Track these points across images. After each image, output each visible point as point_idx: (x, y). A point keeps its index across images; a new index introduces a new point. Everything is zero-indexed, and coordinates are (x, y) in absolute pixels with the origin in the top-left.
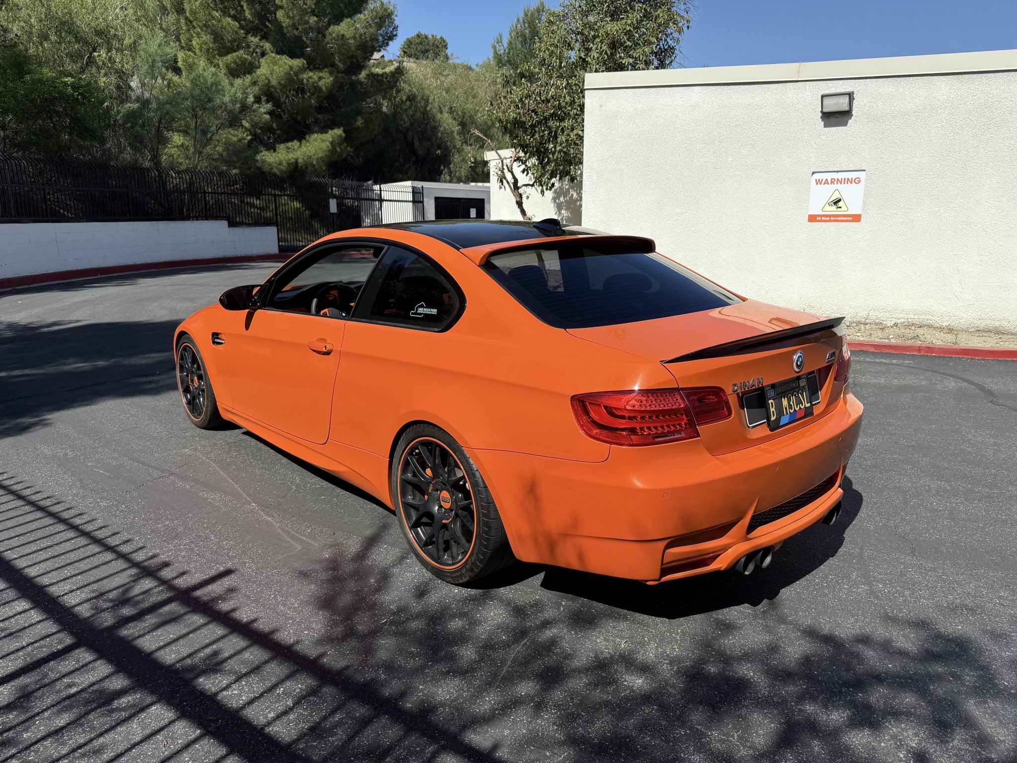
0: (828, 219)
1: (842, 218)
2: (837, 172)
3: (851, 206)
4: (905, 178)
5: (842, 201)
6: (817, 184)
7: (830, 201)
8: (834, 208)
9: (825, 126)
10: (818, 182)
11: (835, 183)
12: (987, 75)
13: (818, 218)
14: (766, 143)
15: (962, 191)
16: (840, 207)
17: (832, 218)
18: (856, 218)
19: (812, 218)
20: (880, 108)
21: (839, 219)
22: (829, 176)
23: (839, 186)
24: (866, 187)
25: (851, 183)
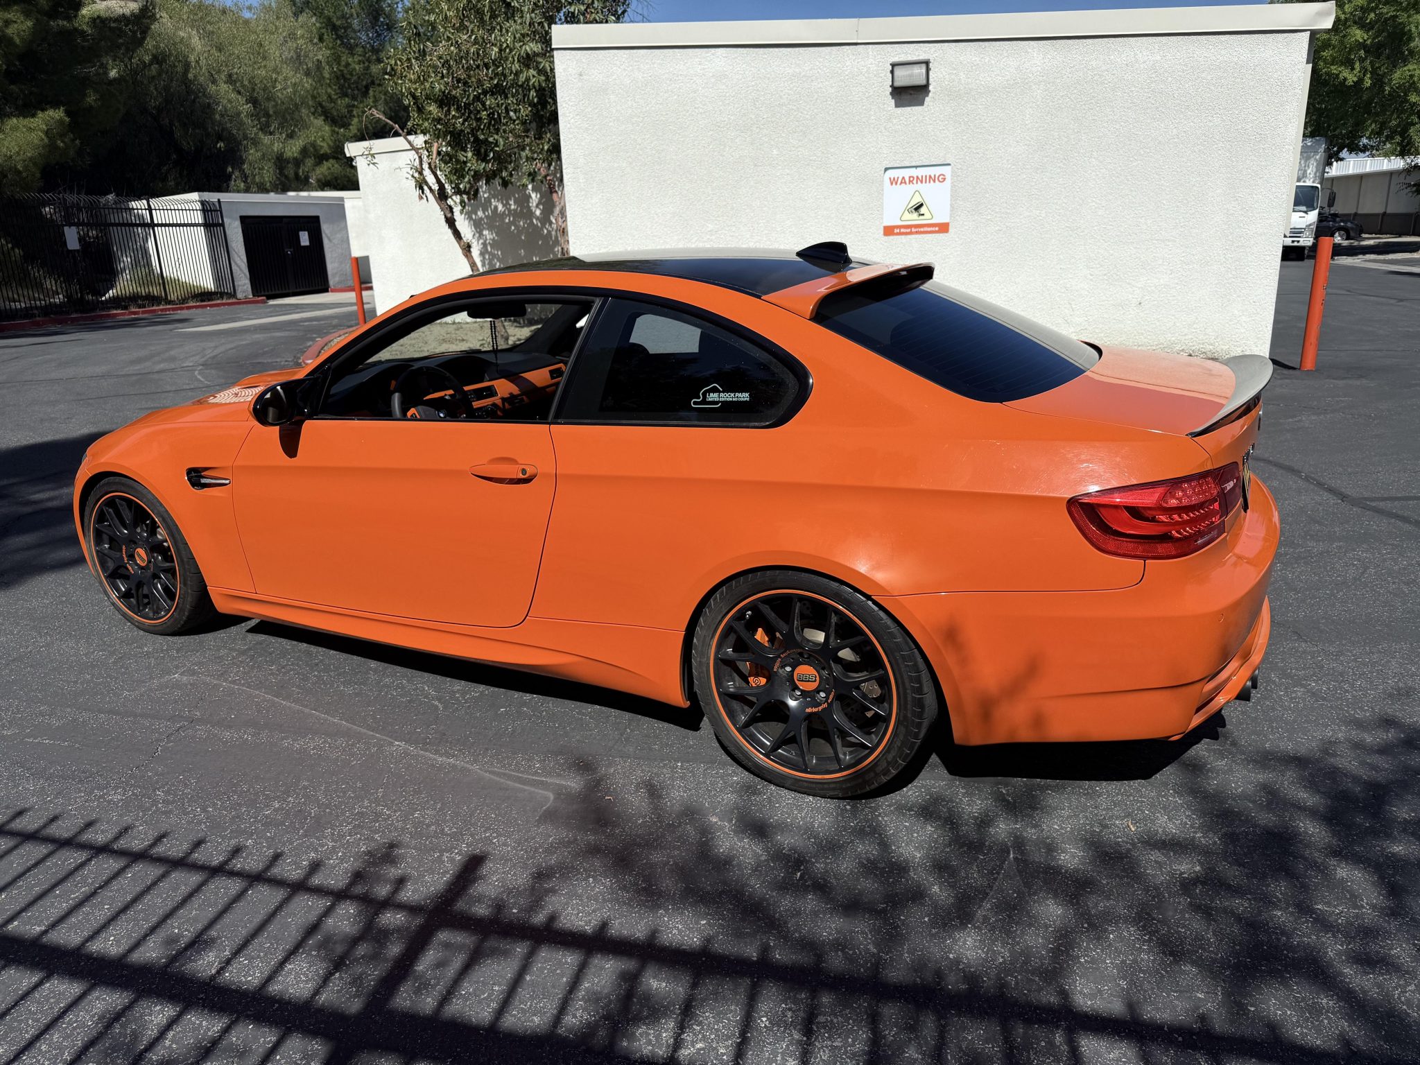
0: (909, 230)
1: (926, 229)
2: (916, 167)
3: (937, 211)
4: (998, 174)
5: (924, 206)
6: (892, 184)
7: (910, 206)
8: (915, 215)
9: (897, 106)
10: (893, 181)
11: (915, 182)
12: (1084, 41)
13: (896, 231)
14: (822, 129)
15: (1065, 188)
16: (923, 215)
17: (913, 230)
18: (943, 228)
19: (889, 231)
20: (963, 82)
21: (922, 230)
22: (906, 173)
23: (919, 186)
24: (953, 186)
25: (934, 181)
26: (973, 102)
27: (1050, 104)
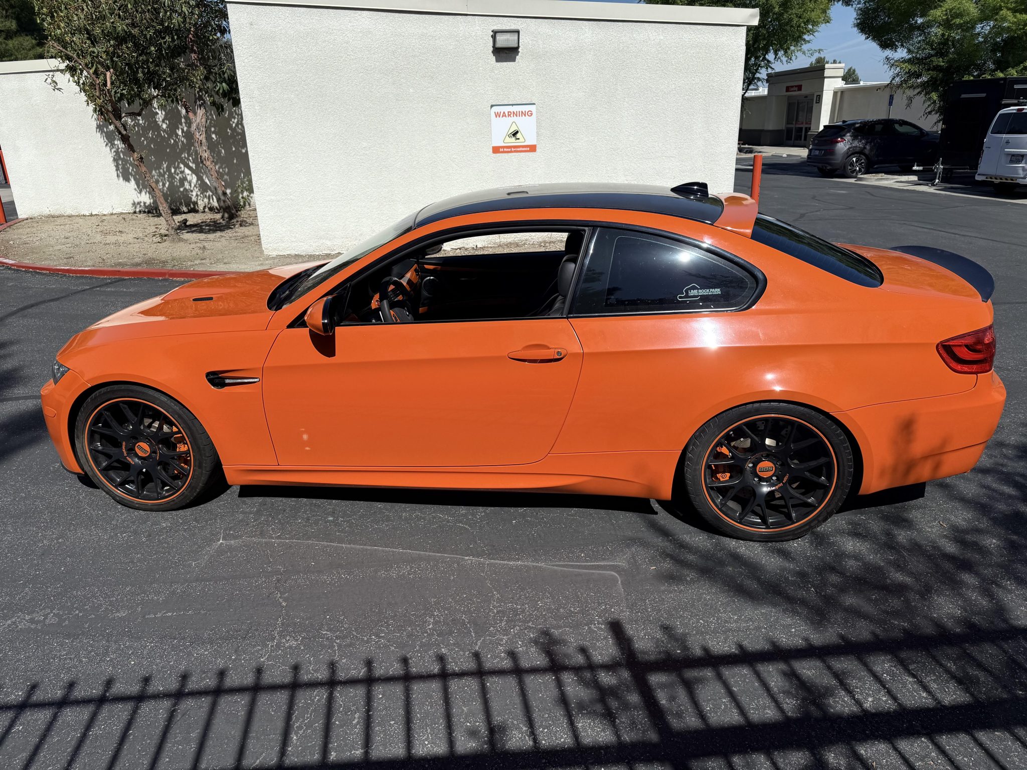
0: (510, 150)
1: (521, 149)
2: (512, 105)
3: (528, 137)
4: (567, 111)
5: (519, 133)
6: (496, 117)
7: (509, 133)
8: (513, 139)
9: (497, 61)
10: (497, 115)
11: (512, 115)
12: (617, 23)
13: (501, 150)
14: (445, 75)
15: (609, 122)
16: (518, 139)
17: (513, 149)
18: (533, 148)
19: (496, 150)
20: (541, 47)
21: (519, 149)
22: (506, 109)
23: (515, 119)
24: (538, 119)
25: (525, 115)
26: (548, 61)
27: (598, 64)
